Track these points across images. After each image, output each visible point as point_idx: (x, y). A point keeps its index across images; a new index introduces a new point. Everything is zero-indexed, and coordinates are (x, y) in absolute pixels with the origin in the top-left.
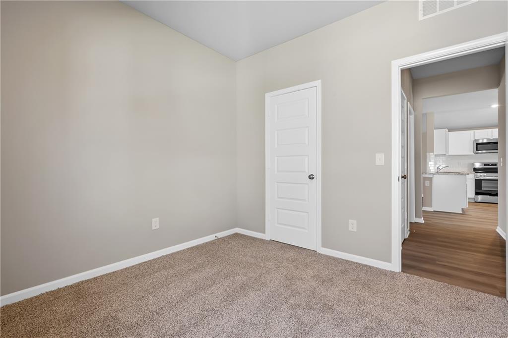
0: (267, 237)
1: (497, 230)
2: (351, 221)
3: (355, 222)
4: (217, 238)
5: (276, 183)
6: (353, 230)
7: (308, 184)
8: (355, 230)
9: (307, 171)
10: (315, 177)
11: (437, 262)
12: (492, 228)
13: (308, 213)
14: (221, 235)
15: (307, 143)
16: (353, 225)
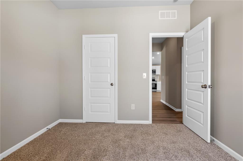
0: (84, 121)
1: (161, 101)
2: (132, 105)
3: (134, 105)
4: (48, 129)
5: (90, 89)
6: (133, 109)
7: (110, 88)
8: (134, 109)
9: (109, 81)
10: (114, 84)
11: (158, 116)
12: (159, 100)
13: (110, 103)
14: (50, 126)
15: (109, 66)
16: (133, 107)
